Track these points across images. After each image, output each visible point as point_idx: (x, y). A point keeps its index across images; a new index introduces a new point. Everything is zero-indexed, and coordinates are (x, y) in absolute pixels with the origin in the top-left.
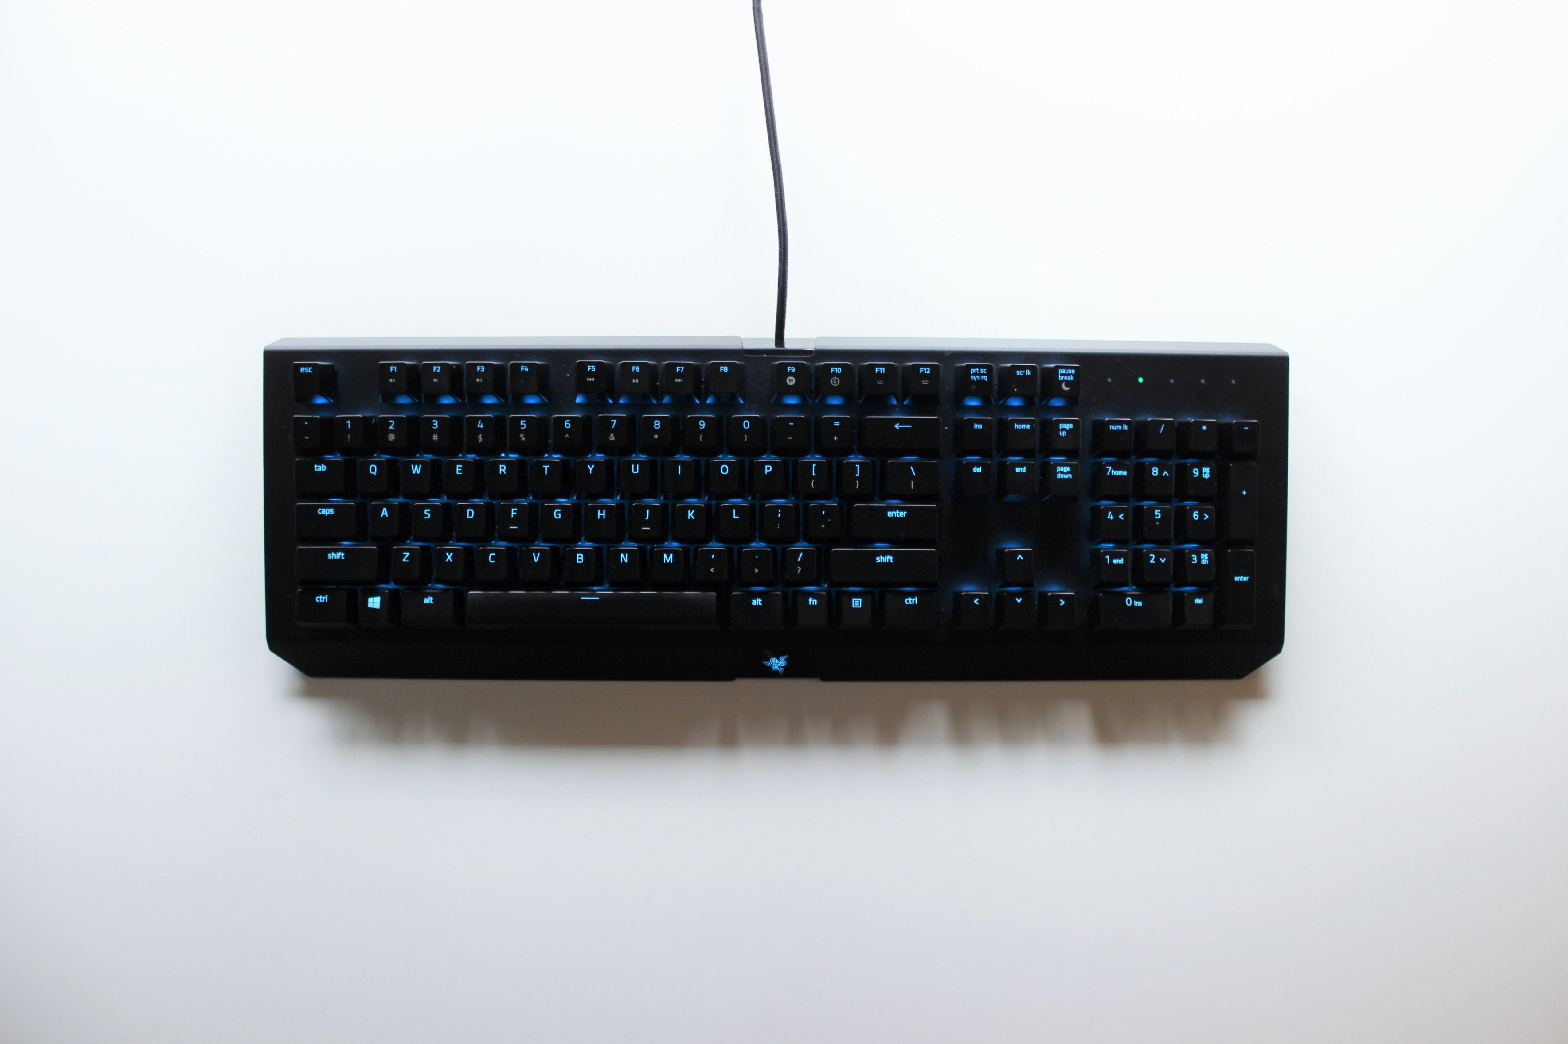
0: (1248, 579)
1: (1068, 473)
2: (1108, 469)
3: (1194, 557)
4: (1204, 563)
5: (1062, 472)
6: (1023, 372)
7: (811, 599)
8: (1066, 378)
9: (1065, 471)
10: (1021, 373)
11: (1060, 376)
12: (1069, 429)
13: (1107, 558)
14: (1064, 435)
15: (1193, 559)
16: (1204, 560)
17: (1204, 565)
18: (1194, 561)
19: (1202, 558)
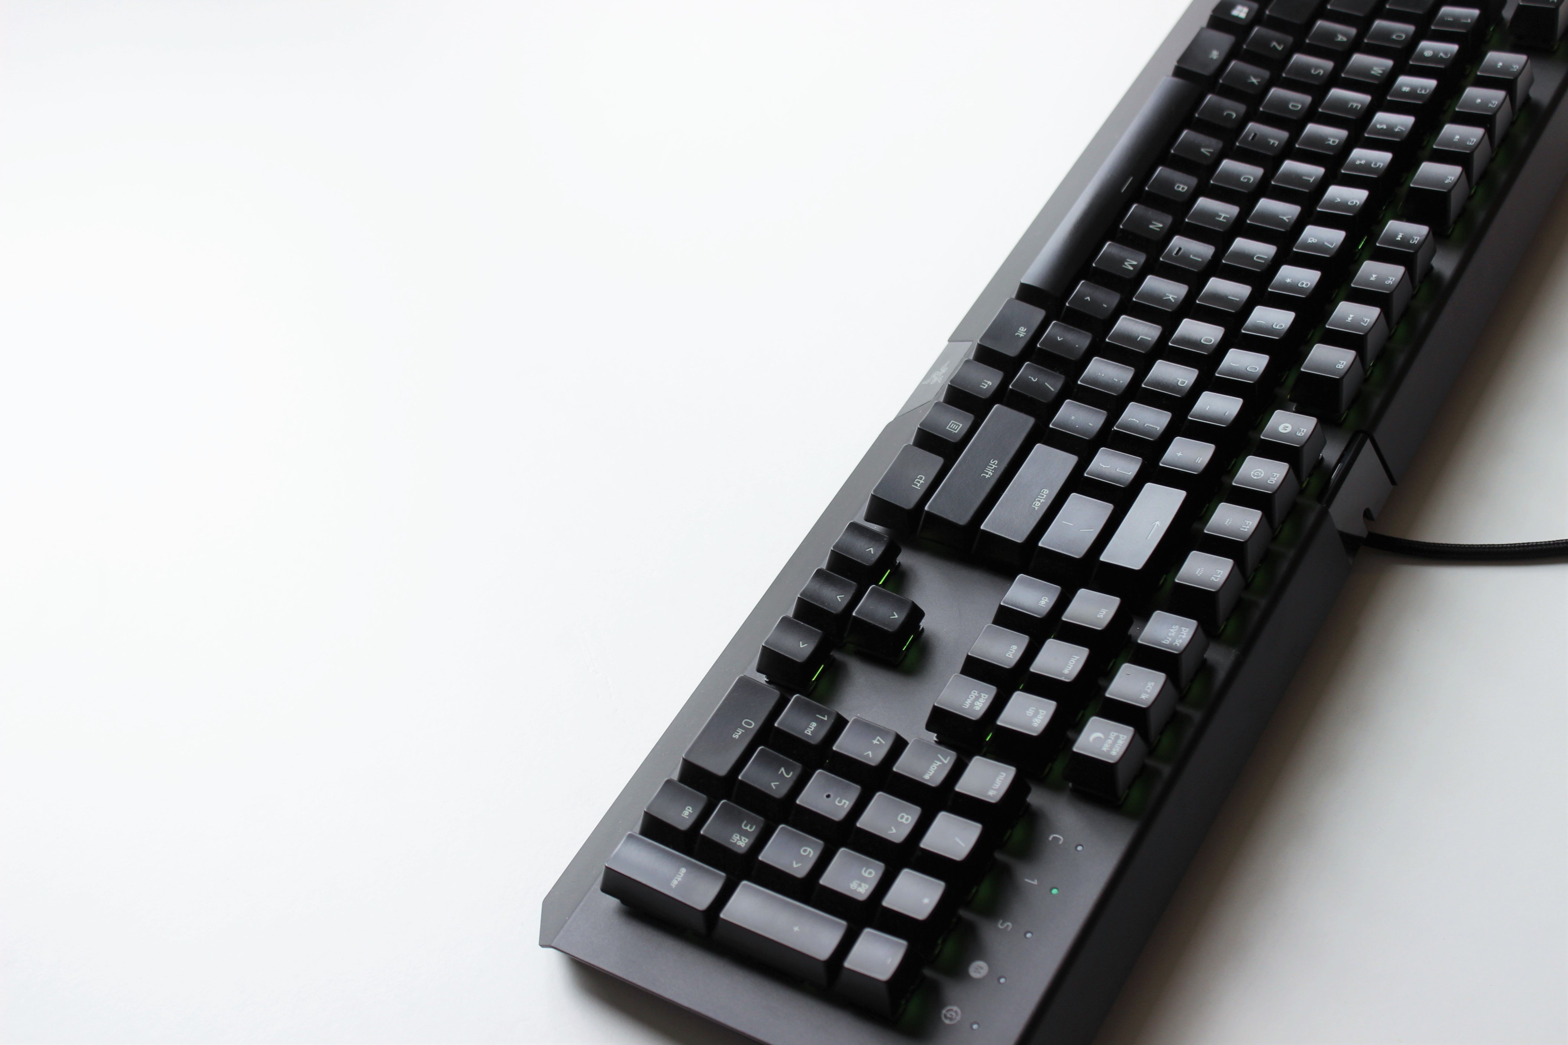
0: (672, 886)
1: (972, 705)
2: (945, 759)
3: (751, 828)
4: (734, 836)
5: (977, 698)
6: (1149, 691)
7: (991, 384)
8: (1110, 741)
9: (977, 703)
10: (1148, 688)
11: (1116, 734)
12: (1034, 721)
13: (824, 717)
14: (1028, 712)
15: (749, 826)
16: (738, 838)
17: (732, 836)
18: (746, 826)
19: (743, 838)
